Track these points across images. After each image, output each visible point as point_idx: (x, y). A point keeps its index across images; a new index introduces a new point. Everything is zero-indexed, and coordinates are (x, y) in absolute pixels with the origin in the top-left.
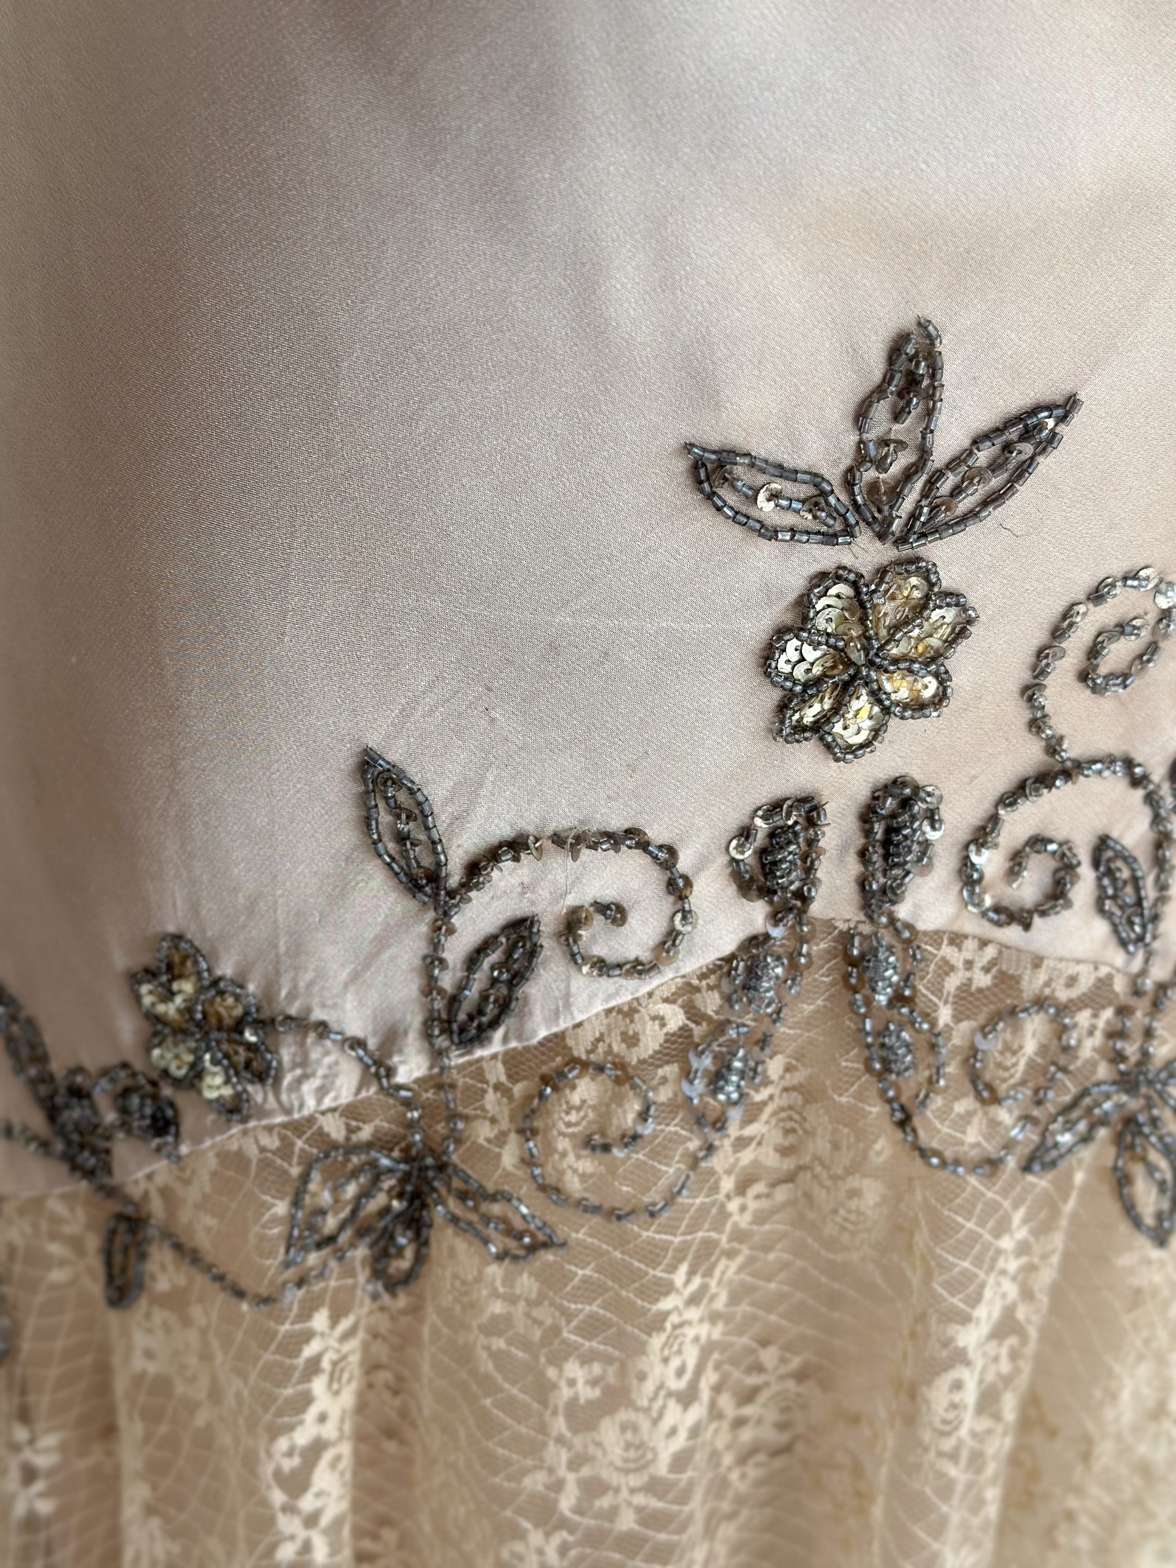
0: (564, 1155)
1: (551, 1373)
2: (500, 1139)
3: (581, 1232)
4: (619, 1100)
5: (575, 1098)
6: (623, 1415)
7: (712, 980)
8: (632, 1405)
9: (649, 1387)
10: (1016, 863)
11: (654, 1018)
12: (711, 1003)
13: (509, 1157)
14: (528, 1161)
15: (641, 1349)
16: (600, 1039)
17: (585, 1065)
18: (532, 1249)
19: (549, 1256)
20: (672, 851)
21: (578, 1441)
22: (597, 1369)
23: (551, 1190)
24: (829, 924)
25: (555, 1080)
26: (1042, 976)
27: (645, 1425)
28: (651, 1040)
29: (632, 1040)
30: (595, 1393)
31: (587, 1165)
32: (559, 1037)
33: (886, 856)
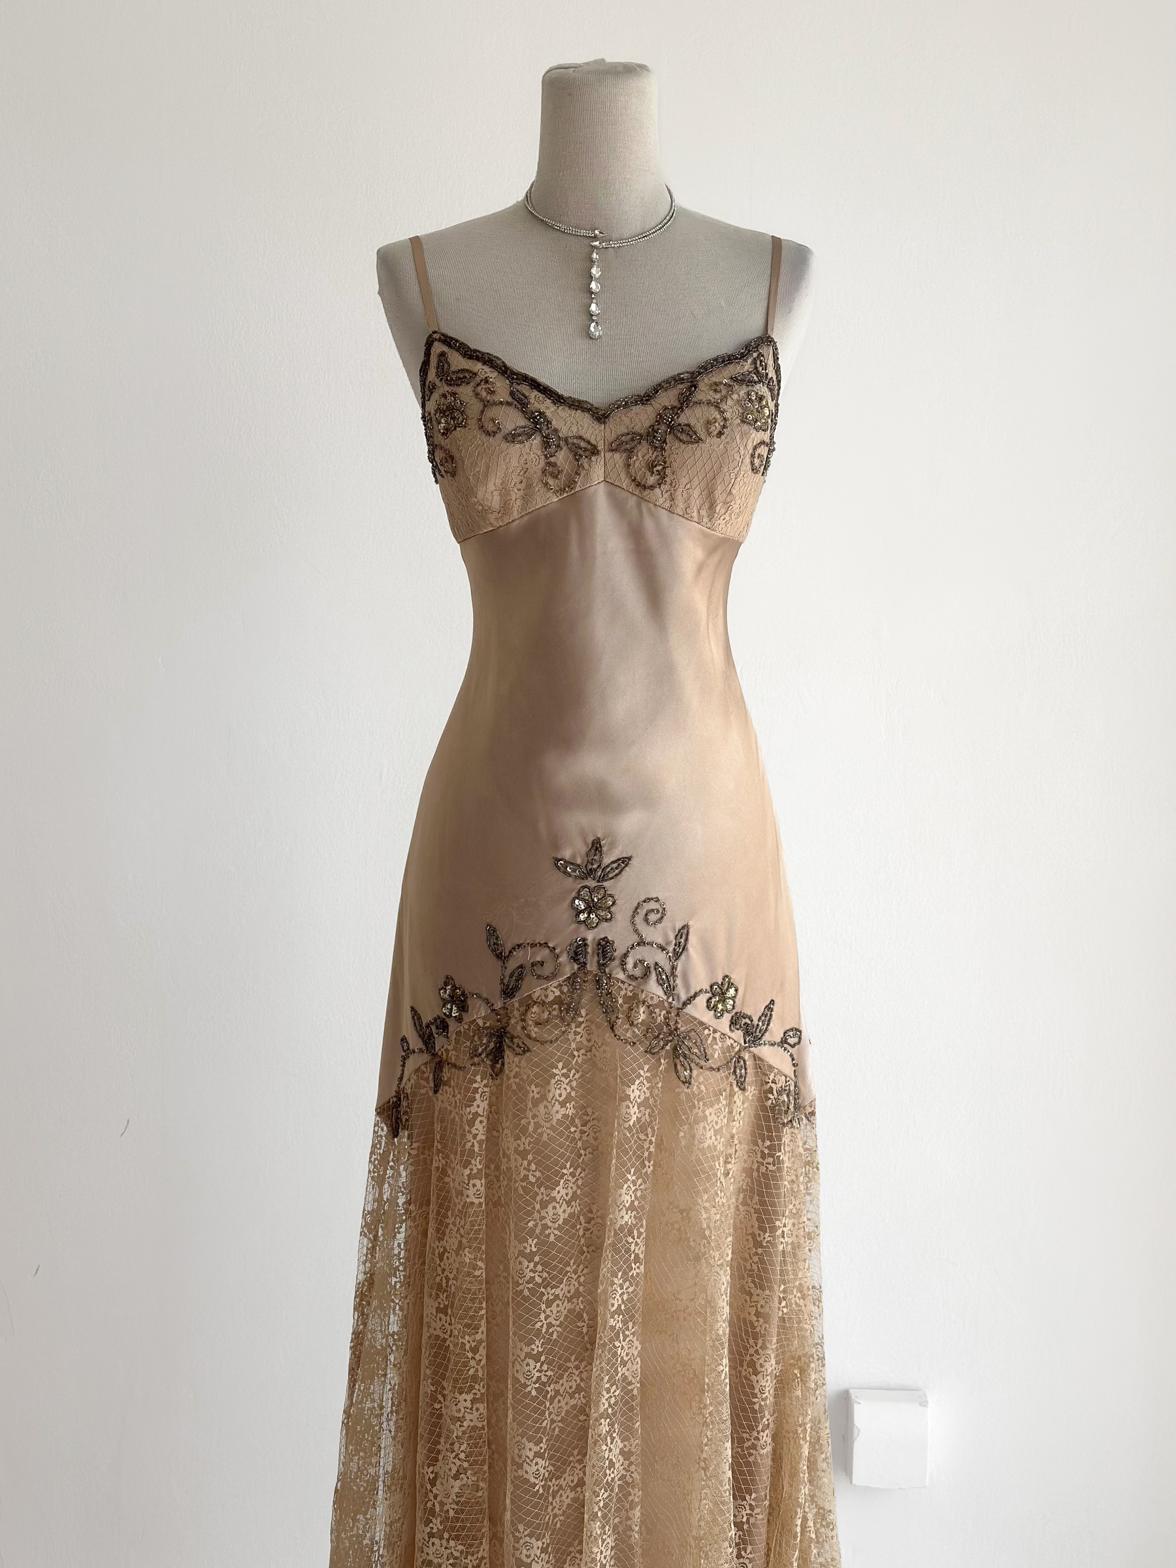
0: (531, 1026)
1: (528, 1088)
2: (517, 1023)
3: (535, 1048)
4: (543, 1012)
5: (533, 1011)
6: (545, 1102)
7: (565, 983)
8: (547, 1100)
9: (551, 1095)
10: (635, 966)
11: (552, 991)
12: (565, 989)
13: (519, 1028)
14: (524, 1028)
15: (548, 1083)
16: (540, 996)
17: (535, 1003)
18: (524, 1052)
19: (528, 1054)
20: (554, 948)
21: (534, 1110)
22: (539, 1089)
23: (529, 1037)
24: (592, 972)
25: (528, 1007)
26: (644, 996)
27: (550, 1107)
28: (551, 998)
29: (546, 996)
30: (538, 1096)
31: (536, 1029)
32: (530, 995)
33: (604, 955)
